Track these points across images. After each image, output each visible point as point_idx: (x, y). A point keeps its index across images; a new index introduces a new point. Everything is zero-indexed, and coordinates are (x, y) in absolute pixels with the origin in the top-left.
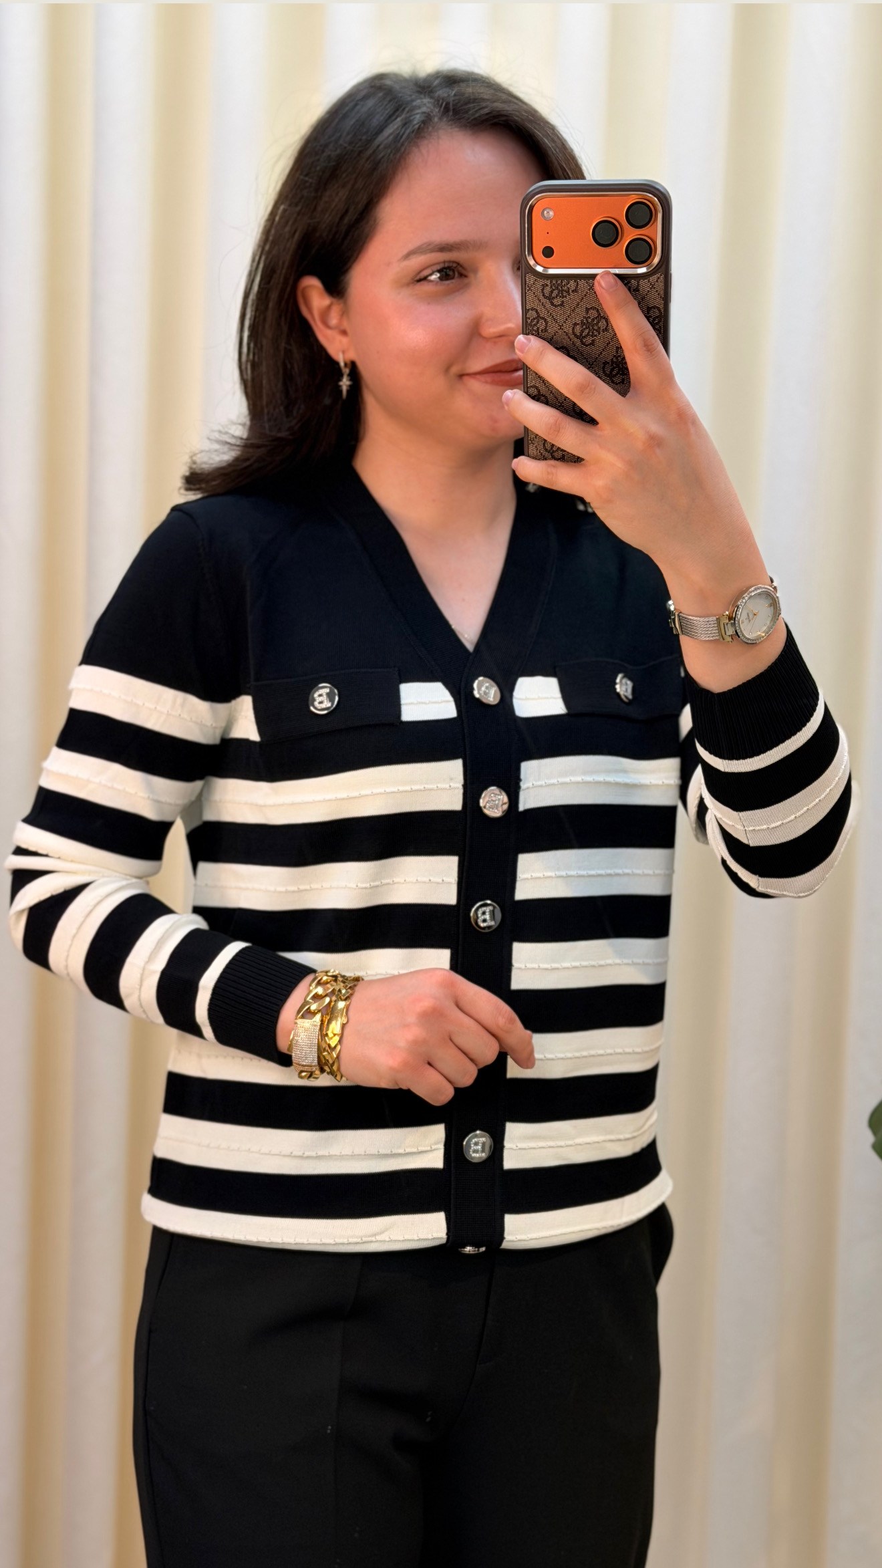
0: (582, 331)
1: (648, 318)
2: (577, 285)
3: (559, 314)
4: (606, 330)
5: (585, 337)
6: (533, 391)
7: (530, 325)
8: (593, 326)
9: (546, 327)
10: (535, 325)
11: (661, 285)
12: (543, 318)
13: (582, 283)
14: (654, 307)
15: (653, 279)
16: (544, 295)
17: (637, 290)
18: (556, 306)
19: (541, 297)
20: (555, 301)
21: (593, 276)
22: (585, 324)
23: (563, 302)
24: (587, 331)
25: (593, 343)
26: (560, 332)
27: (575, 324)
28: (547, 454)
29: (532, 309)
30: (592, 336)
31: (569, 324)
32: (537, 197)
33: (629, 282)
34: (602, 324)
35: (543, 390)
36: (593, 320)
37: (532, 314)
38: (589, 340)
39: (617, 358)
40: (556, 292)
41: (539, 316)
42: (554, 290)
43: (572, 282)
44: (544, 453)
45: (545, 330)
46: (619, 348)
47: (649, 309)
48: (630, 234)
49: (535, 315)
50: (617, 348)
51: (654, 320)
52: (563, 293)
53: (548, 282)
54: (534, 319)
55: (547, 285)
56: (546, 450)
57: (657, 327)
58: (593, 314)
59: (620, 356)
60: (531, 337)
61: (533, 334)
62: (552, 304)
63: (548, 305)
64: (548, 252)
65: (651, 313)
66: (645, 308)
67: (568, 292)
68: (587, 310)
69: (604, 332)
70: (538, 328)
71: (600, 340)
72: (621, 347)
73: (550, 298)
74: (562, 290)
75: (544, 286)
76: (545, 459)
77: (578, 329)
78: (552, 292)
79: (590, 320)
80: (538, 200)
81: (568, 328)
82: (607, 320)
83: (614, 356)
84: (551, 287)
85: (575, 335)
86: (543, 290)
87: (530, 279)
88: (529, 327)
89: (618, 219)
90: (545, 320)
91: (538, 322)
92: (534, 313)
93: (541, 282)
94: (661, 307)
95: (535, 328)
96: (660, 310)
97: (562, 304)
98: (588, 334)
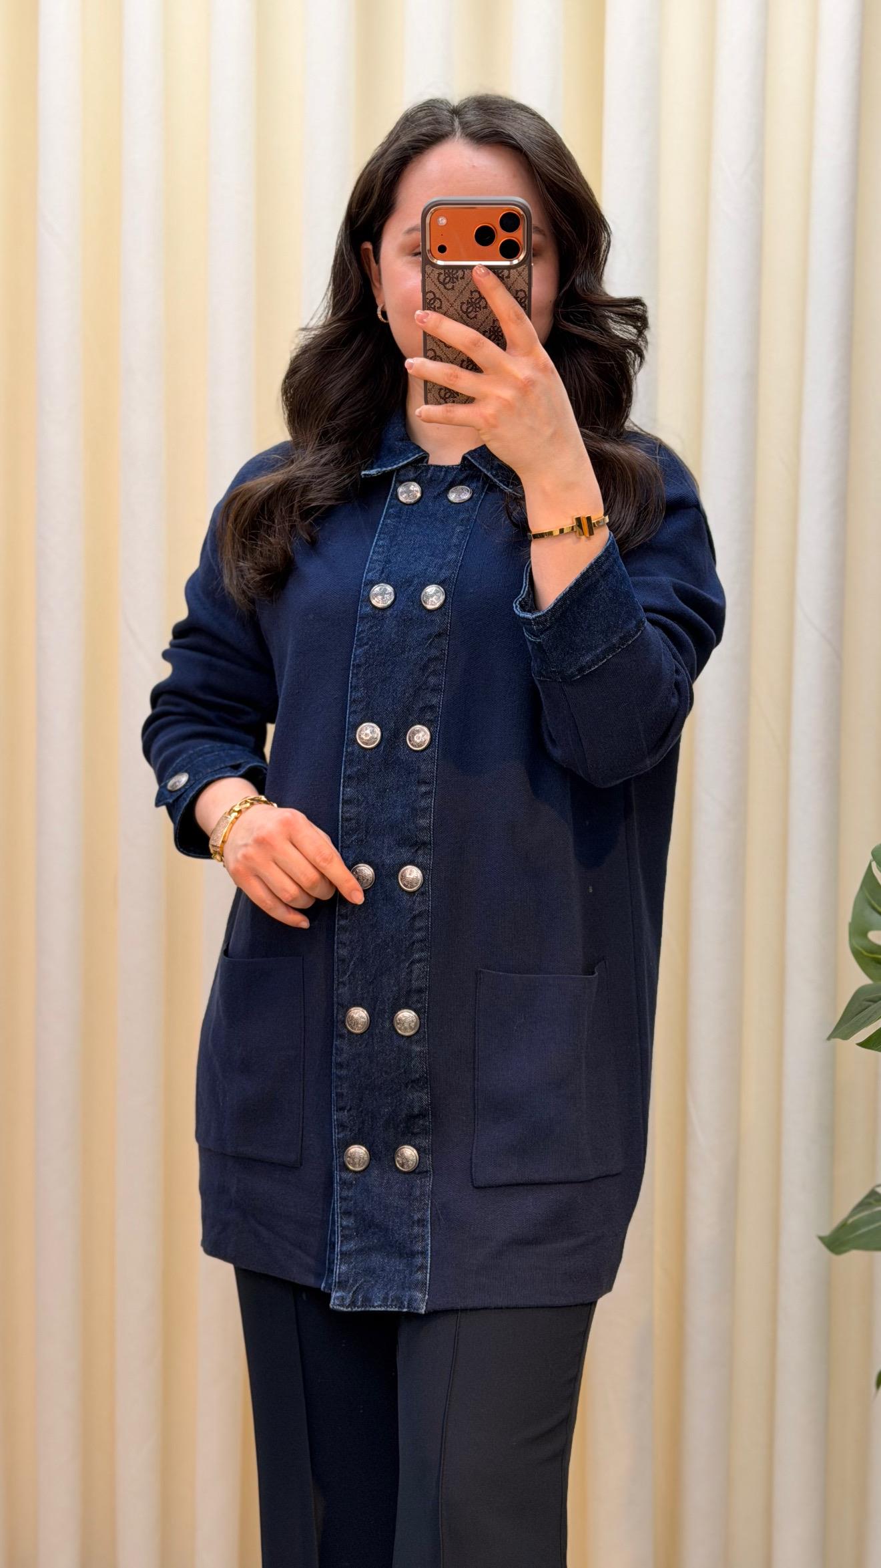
0: (468, 308)
1: (516, 298)
2: (464, 273)
3: (451, 295)
4: (486, 307)
5: (470, 312)
6: (431, 354)
7: (429, 303)
8: (476, 304)
9: (441, 305)
10: (432, 304)
11: (526, 273)
12: (438, 299)
13: (468, 271)
14: (521, 290)
15: (520, 269)
16: (439, 281)
17: (508, 277)
18: (448, 289)
19: (437, 283)
20: (447, 286)
21: (474, 266)
22: (470, 303)
23: (453, 286)
24: (471, 308)
25: (475, 317)
26: (451, 309)
27: (463, 303)
28: (442, 401)
29: (431, 292)
30: (476, 312)
31: (459, 302)
32: (432, 210)
33: (502, 272)
34: (482, 304)
35: (438, 353)
36: (476, 300)
37: (430, 296)
38: (472, 315)
39: (494, 327)
40: (448, 279)
41: (435, 298)
42: (447, 277)
43: (460, 273)
44: (439, 399)
45: (440, 308)
46: (495, 321)
47: (517, 292)
48: (502, 236)
49: (433, 296)
50: (494, 321)
51: (521, 299)
52: (453, 279)
53: (443, 272)
54: (432, 299)
55: (442, 274)
56: (441, 397)
57: (523, 305)
58: (476, 295)
59: (496, 327)
60: (428, 312)
61: (430, 310)
62: (445, 288)
63: (441, 287)
64: (442, 249)
65: (519, 293)
66: (514, 292)
67: (457, 278)
68: (472, 292)
69: (484, 308)
70: (435, 306)
71: (481, 316)
72: (497, 320)
73: (444, 284)
74: (453, 277)
75: (440, 274)
76: (440, 404)
77: (465, 307)
78: (445, 279)
79: (473, 300)
80: (435, 211)
81: (457, 305)
82: (486, 301)
83: (492, 326)
84: (445, 275)
85: (463, 311)
86: (438, 278)
87: (429, 269)
88: (428, 305)
89: (494, 224)
90: (440, 300)
91: (434, 302)
92: (431, 294)
93: (437, 271)
94: (526, 290)
95: (433, 306)
96: (524, 291)
97: (453, 288)
98: (472, 310)
